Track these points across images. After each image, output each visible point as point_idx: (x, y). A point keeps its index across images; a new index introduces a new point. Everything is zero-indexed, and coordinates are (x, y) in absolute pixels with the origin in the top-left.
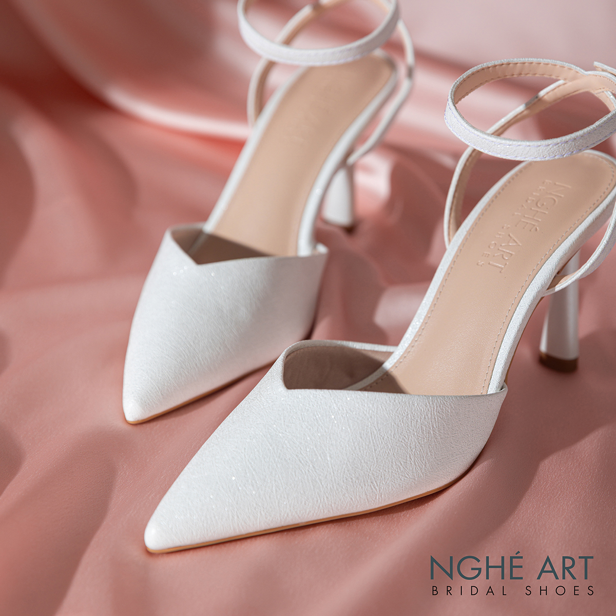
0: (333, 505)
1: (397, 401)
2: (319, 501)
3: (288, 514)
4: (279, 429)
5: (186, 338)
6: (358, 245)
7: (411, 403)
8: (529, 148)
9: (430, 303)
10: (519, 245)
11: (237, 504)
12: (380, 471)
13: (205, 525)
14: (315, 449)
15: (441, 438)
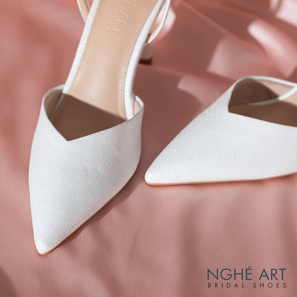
12: (268, 162)
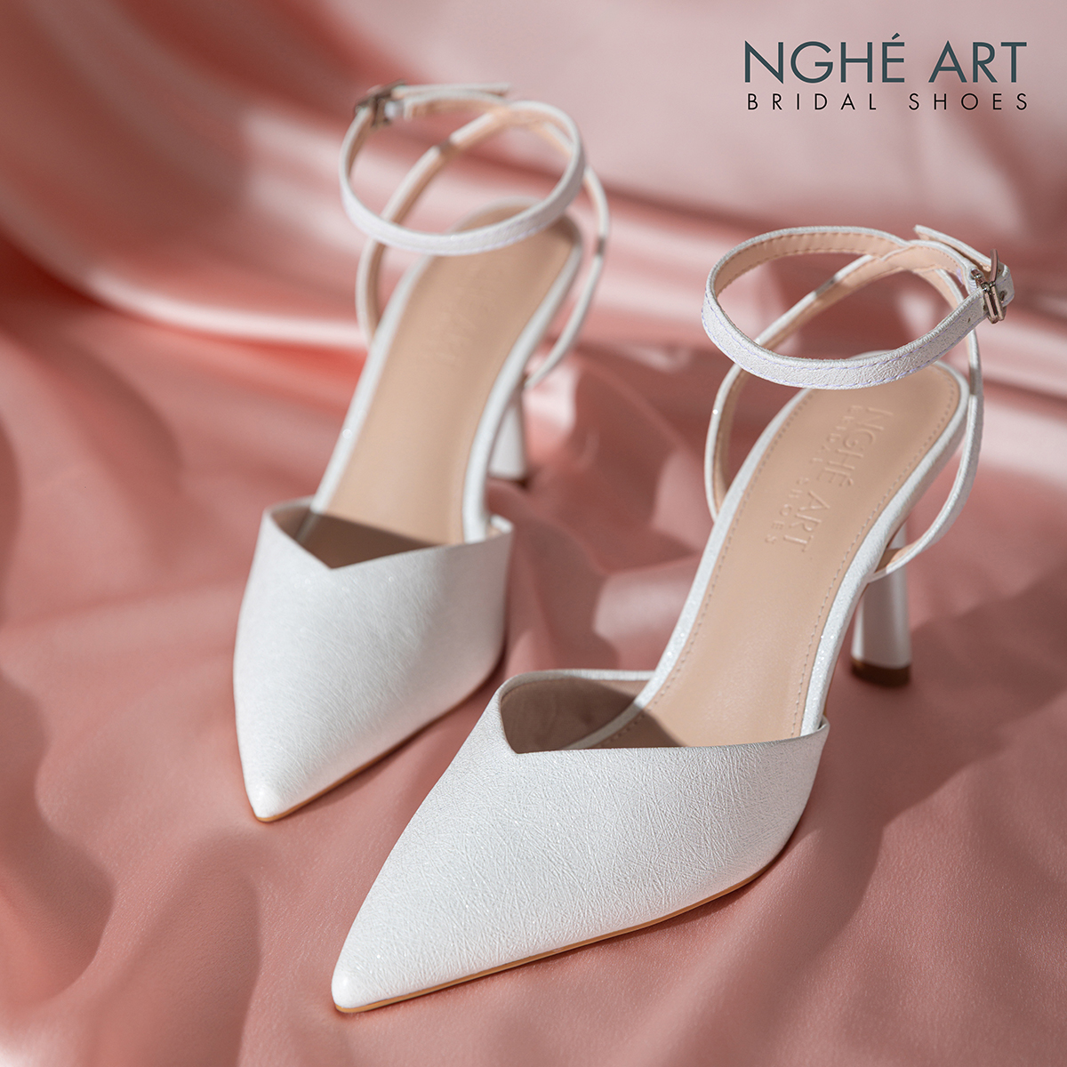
0: (601, 920)
1: (680, 759)
2: (582, 915)
3: (538, 940)
4: (512, 814)
5: (330, 684)
6: (540, 507)
7: (701, 759)
8: (846, 370)
9: (699, 604)
10: (826, 508)
11: (465, 929)
12: (664, 863)
13: (421, 965)
14: (569, 839)
15: (746, 807)
